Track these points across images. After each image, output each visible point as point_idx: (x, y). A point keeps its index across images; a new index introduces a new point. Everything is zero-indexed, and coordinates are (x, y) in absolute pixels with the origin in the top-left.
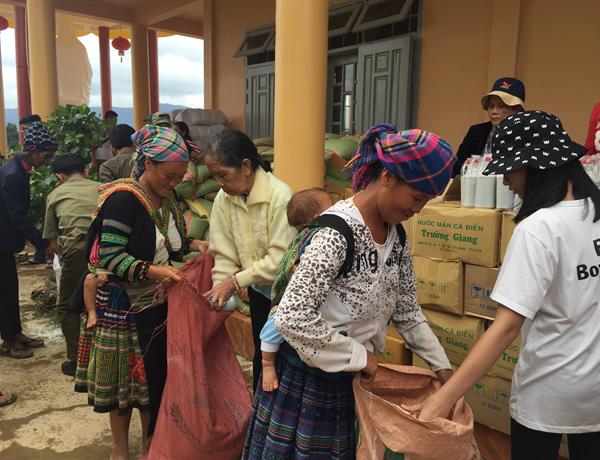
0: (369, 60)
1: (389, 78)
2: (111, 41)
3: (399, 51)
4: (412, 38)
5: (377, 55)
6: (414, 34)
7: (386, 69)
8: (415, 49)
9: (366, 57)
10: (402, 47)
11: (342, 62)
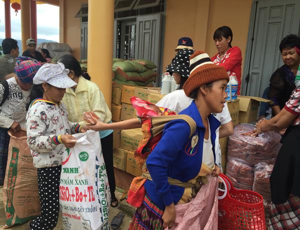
0: (141, 24)
1: (151, 33)
2: (11, 4)
3: (155, 20)
4: (161, 14)
5: (145, 22)
6: (162, 13)
7: (149, 29)
8: (163, 20)
9: (140, 22)
10: (156, 18)
11: (129, 24)
